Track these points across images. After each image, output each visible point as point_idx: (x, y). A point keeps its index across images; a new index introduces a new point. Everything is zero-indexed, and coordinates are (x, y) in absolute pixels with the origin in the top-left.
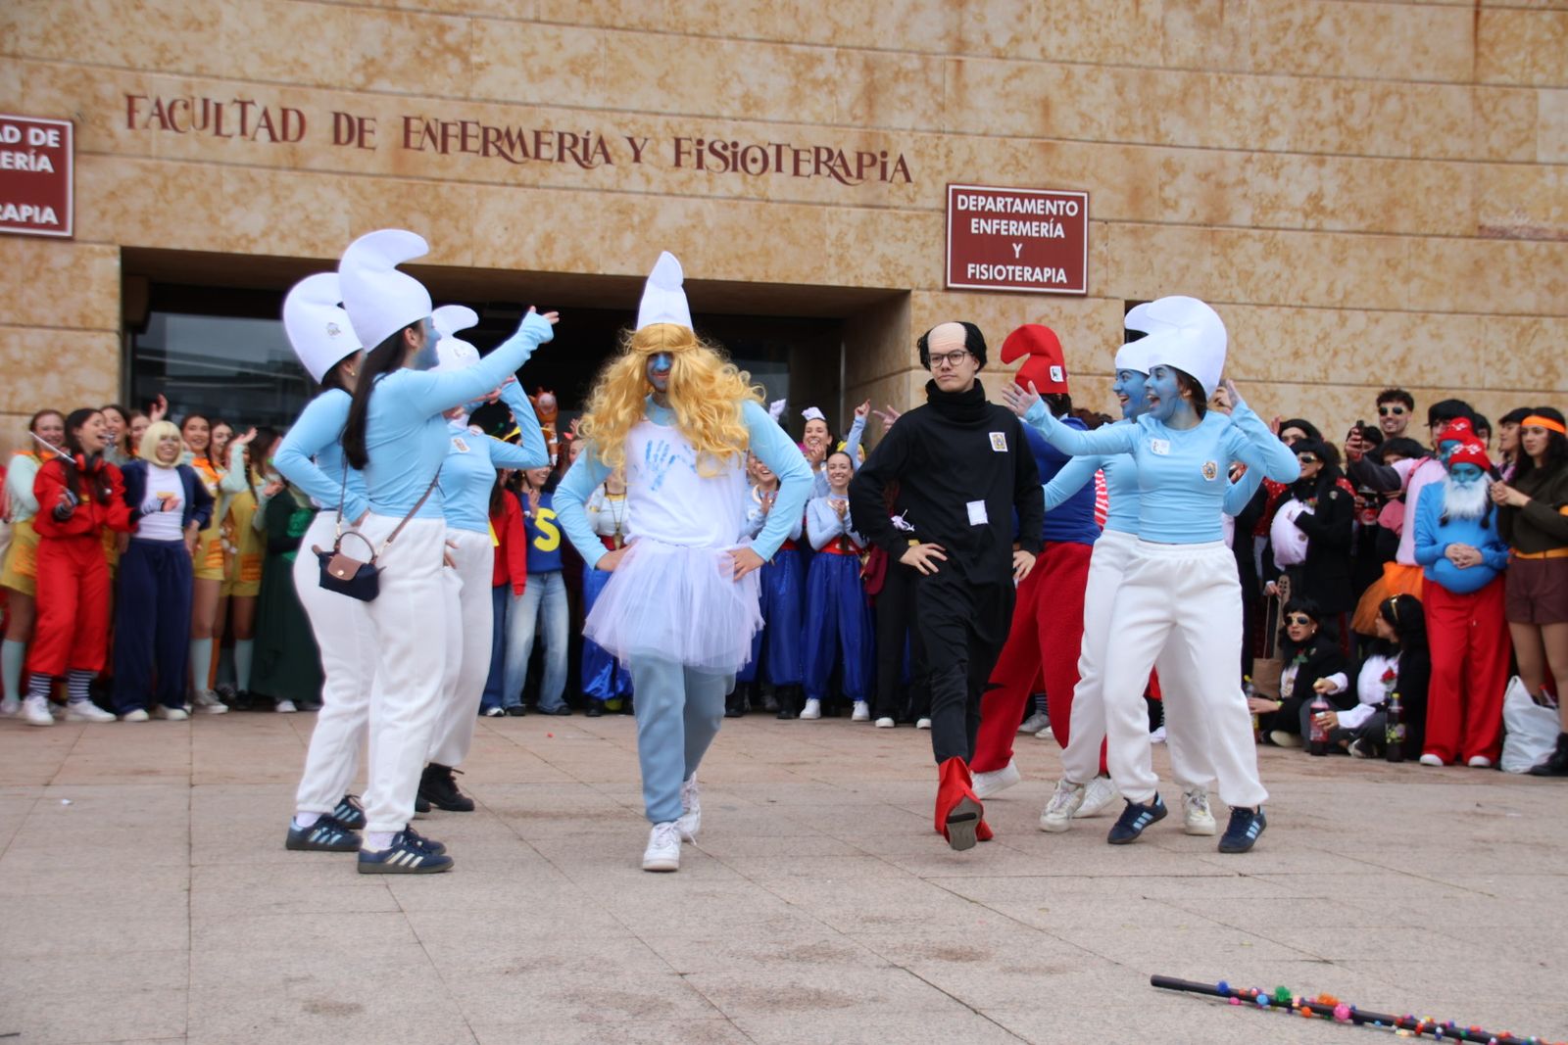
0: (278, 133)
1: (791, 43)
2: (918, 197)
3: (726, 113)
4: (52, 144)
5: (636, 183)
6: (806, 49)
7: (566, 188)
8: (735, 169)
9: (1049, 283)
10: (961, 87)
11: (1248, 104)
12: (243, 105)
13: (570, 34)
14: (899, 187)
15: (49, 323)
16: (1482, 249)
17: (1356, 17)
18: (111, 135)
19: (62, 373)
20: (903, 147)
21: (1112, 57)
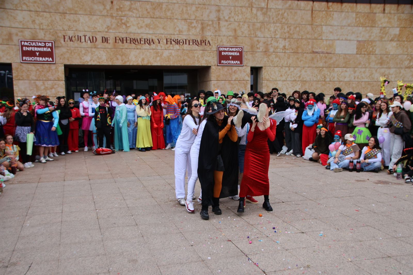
0: (92, 41)
1: (187, 19)
2: (212, 48)
3: (175, 33)
4: (50, 46)
5: (159, 48)
6: (190, 21)
7: (146, 49)
8: (178, 44)
9: (237, 64)
10: (219, 27)
11: (272, 29)
12: (85, 36)
13: (146, 19)
14: (208, 46)
15: (52, 79)
16: (313, 55)
17: (291, 12)
18: (61, 43)
19: (55, 89)
20: (209, 39)
21: (247, 20)
